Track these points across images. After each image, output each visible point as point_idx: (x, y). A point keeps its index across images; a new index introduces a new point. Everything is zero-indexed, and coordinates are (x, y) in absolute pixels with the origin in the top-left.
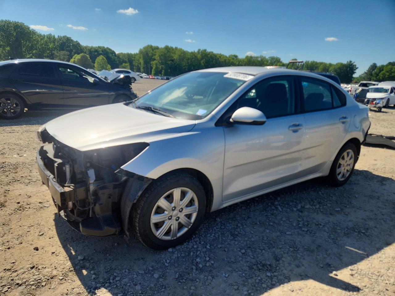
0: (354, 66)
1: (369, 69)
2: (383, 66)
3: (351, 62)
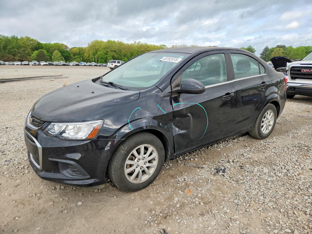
0: (253, 49)
1: (263, 51)
2: (273, 49)
3: (250, 46)
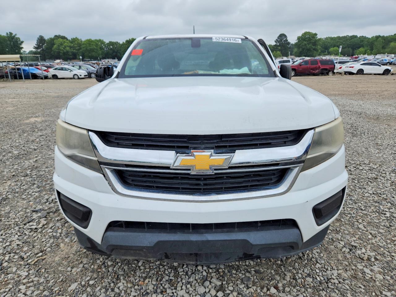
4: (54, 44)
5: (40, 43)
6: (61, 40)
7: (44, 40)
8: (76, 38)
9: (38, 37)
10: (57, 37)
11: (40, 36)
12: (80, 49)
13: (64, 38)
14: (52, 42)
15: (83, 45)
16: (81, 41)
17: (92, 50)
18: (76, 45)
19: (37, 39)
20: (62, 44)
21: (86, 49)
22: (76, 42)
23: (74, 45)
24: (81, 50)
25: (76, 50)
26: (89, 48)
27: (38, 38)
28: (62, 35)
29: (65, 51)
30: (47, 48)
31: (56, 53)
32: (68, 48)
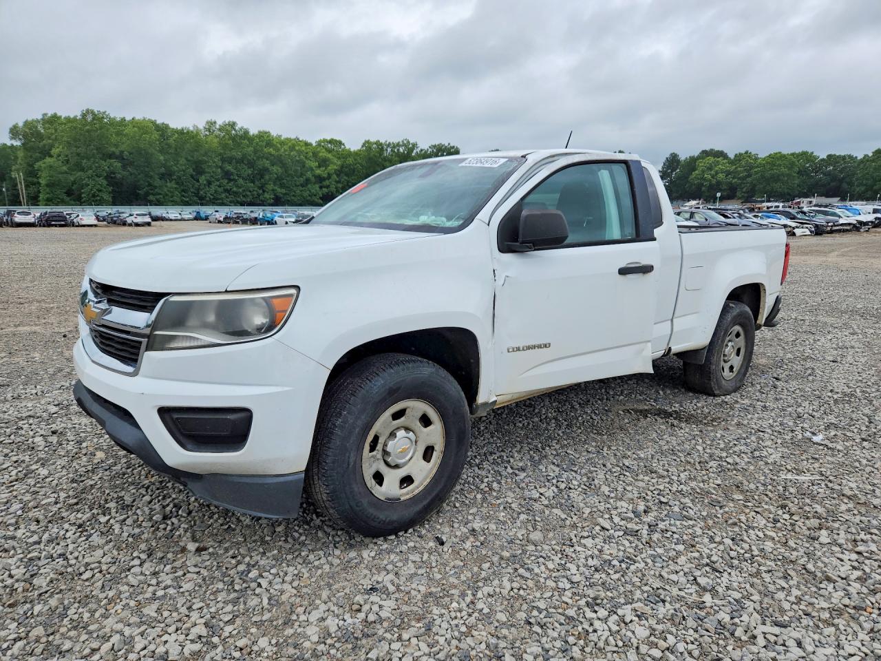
4: (694, 169)
5: (668, 167)
6: (711, 159)
7: (678, 161)
8: (746, 152)
9: (668, 156)
10: (705, 153)
11: (672, 154)
12: (749, 176)
13: (721, 154)
14: (692, 163)
15: (758, 167)
16: (756, 159)
17: (776, 179)
18: (742, 169)
19: (664, 160)
20: (710, 169)
21: (763, 177)
22: (743, 163)
23: (736, 168)
24: (749, 180)
25: (739, 179)
26: (767, 175)
27: (667, 158)
28: (717, 148)
29: (714, 181)
30: (678, 178)
31: (694, 187)
32: (721, 176)
